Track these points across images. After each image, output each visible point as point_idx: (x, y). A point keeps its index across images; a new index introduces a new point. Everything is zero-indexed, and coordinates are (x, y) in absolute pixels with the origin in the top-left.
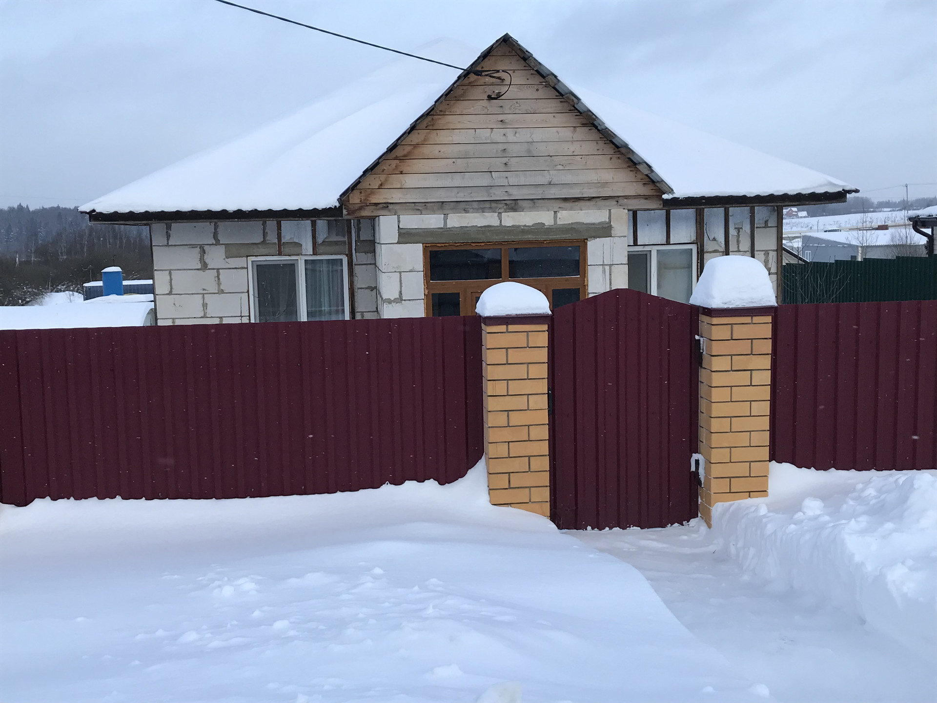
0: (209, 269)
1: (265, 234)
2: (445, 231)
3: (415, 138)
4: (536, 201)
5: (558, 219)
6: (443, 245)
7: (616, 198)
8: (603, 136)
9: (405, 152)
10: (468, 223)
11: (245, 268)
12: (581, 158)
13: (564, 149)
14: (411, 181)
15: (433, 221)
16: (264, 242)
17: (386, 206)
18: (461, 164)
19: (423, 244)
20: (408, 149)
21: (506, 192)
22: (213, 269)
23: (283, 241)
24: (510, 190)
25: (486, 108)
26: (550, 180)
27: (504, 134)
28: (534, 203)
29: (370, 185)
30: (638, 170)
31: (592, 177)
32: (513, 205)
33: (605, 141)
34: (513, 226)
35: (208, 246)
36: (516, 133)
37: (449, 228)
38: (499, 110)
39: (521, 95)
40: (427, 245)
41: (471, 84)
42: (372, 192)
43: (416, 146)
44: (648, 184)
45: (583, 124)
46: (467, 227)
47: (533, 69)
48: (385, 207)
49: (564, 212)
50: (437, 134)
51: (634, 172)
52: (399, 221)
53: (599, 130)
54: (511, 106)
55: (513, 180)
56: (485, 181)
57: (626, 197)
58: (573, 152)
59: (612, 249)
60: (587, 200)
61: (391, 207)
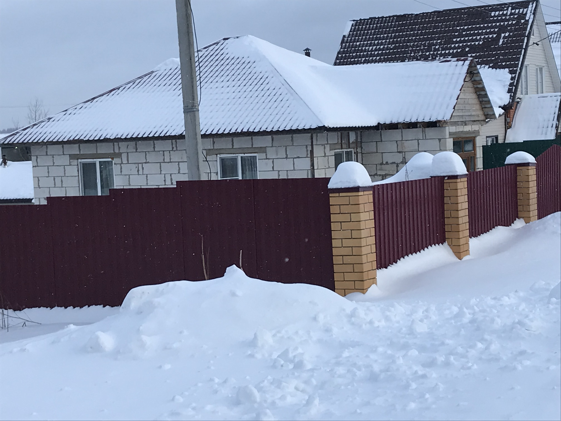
0: (326, 156)
1: (338, 139)
2: (456, 133)
4: (469, 121)
7: (480, 121)
11: (334, 155)
15: (454, 129)
16: (338, 143)
19: (453, 138)
21: (465, 117)
26: (471, 113)
35: (326, 145)
60: (476, 121)
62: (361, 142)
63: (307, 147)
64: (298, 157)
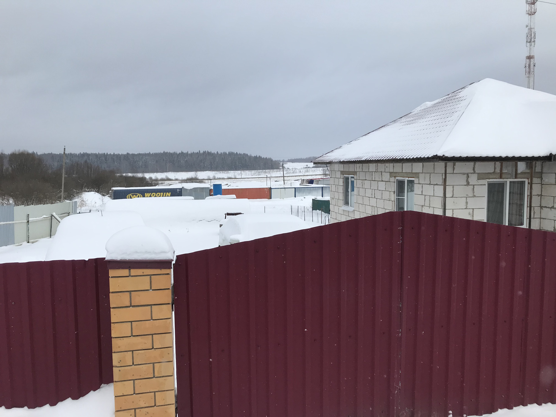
0: (470, 185)
1: (495, 168)
11: (484, 185)
16: (494, 172)
23: (503, 172)
35: (470, 174)
62: (542, 173)
63: (442, 175)
64: (437, 185)
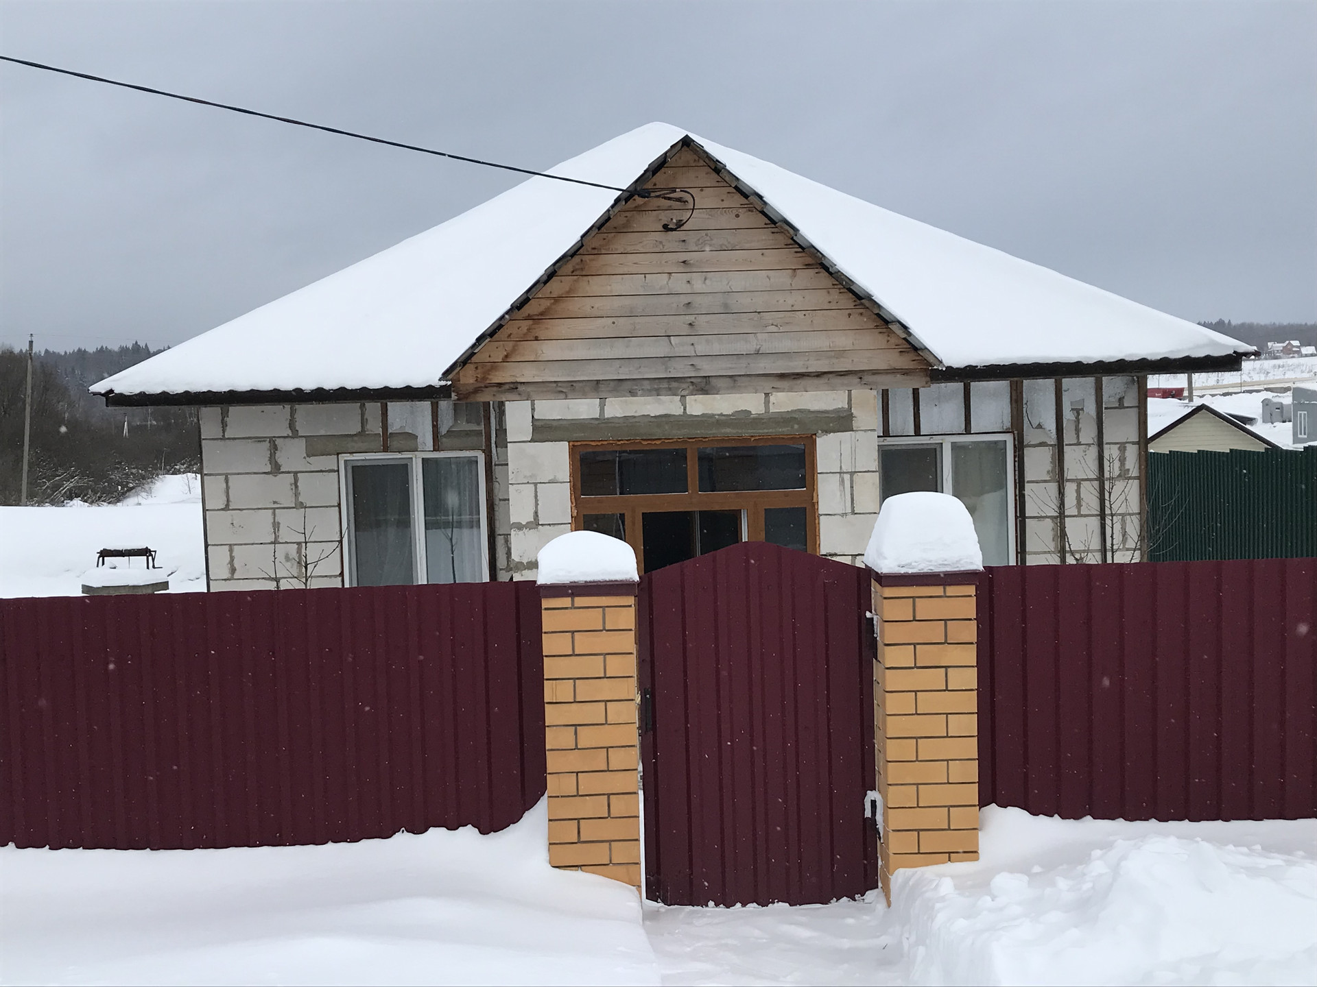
0: (283, 472)
1: (364, 422)
2: (601, 423)
3: (556, 287)
4: (737, 378)
5: (771, 404)
6: (599, 444)
7: (859, 374)
8: (837, 283)
9: (542, 308)
10: (636, 412)
11: (334, 471)
12: (805, 315)
13: (778, 301)
14: (550, 350)
15: (584, 409)
16: (362, 433)
17: (514, 387)
18: (624, 325)
19: (569, 442)
20: (548, 303)
21: (692, 365)
22: (289, 472)
23: (390, 431)
24: (696, 361)
25: (661, 242)
26: (758, 347)
27: (689, 282)
28: (735, 381)
29: (490, 356)
30: (891, 332)
31: (820, 342)
32: (703, 385)
33: (840, 289)
34: (703, 415)
35: (282, 439)
36: (705, 279)
37: (608, 419)
38: (681, 247)
39: (713, 224)
40: (576, 444)
41: (638, 209)
42: (494, 366)
43: (557, 300)
44: (908, 352)
45: (806, 265)
46: (634, 417)
47: (731, 186)
48: (513, 389)
49: (780, 394)
50: (589, 281)
51: (886, 334)
52: (533, 409)
53: (831, 274)
54: (699, 240)
55: (701, 348)
56: (658, 349)
57: (875, 372)
58: (793, 306)
59: (853, 449)
60: (814, 376)
61: (521, 388)
